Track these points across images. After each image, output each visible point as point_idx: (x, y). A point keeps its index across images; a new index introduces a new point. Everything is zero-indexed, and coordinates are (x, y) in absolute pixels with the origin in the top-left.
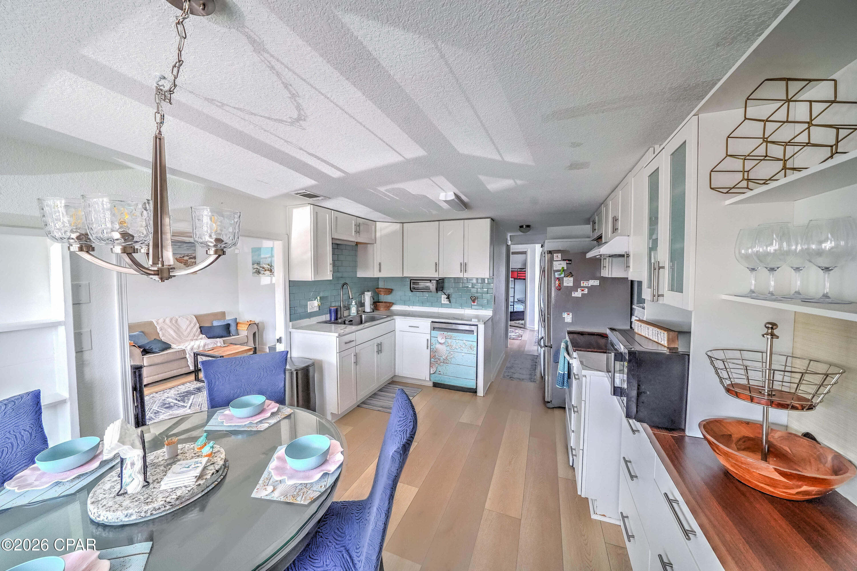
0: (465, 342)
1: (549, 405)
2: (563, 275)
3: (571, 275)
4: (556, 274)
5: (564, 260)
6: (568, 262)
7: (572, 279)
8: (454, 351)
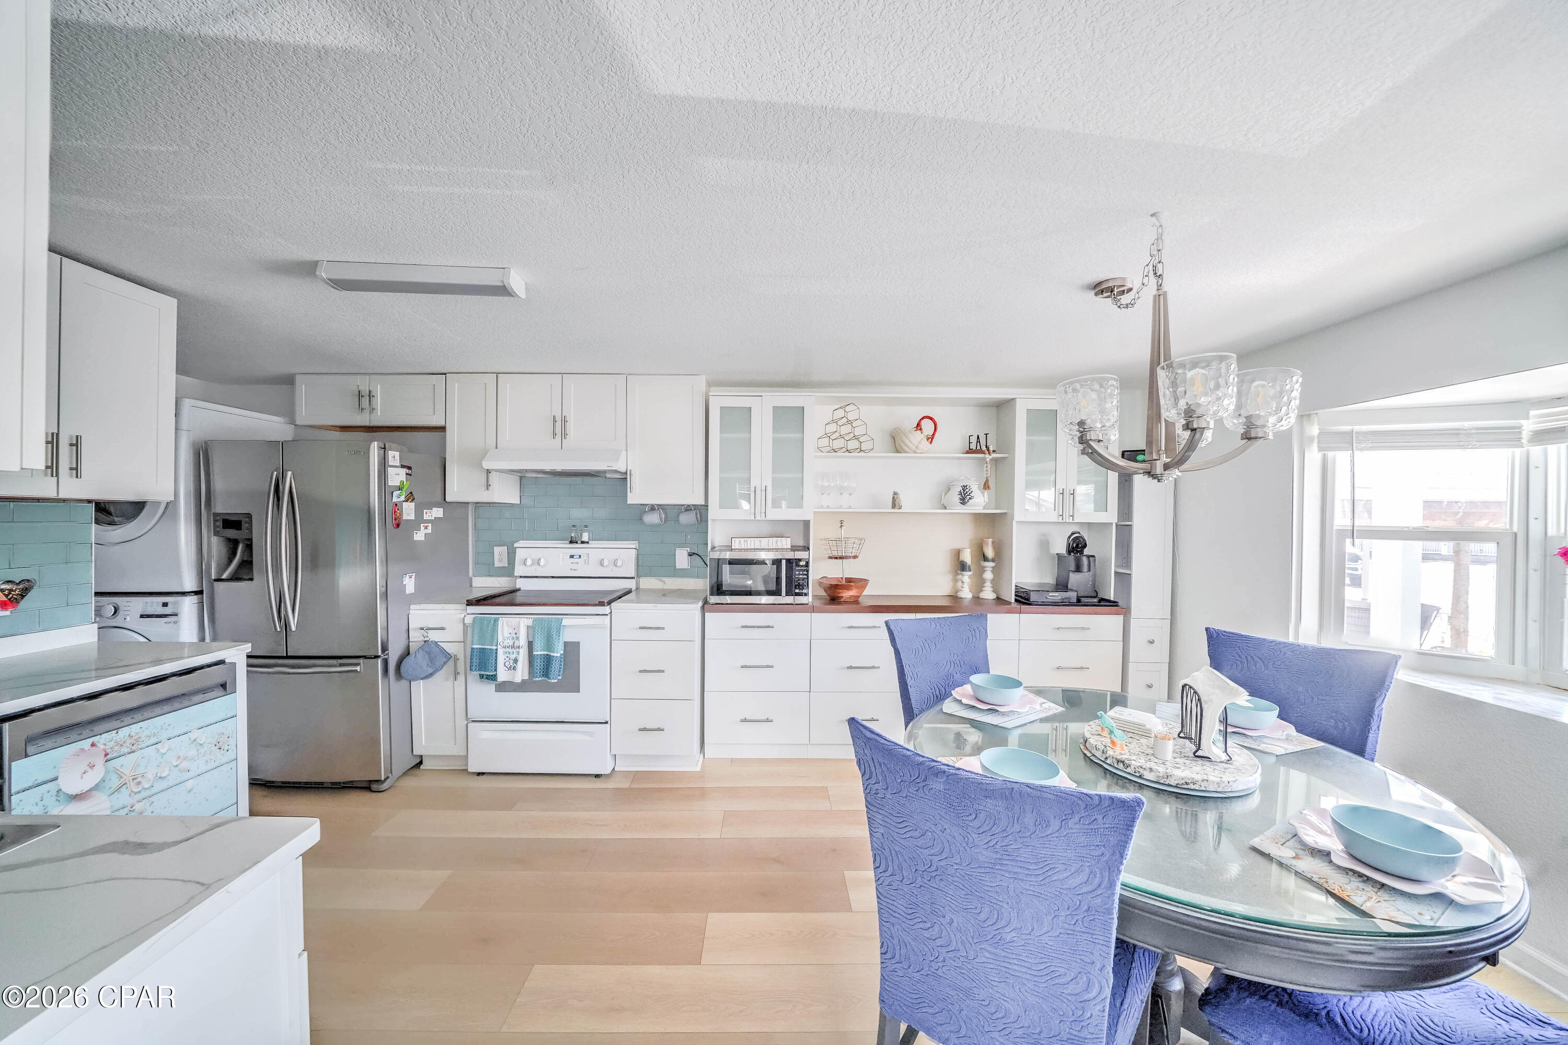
0: (196, 734)
1: (385, 786)
2: (403, 498)
3: (410, 497)
4: (396, 493)
5: (403, 466)
6: (407, 471)
7: (412, 505)
8: (153, 790)
